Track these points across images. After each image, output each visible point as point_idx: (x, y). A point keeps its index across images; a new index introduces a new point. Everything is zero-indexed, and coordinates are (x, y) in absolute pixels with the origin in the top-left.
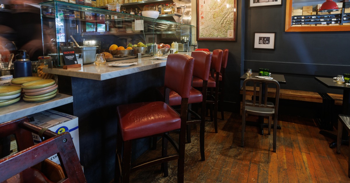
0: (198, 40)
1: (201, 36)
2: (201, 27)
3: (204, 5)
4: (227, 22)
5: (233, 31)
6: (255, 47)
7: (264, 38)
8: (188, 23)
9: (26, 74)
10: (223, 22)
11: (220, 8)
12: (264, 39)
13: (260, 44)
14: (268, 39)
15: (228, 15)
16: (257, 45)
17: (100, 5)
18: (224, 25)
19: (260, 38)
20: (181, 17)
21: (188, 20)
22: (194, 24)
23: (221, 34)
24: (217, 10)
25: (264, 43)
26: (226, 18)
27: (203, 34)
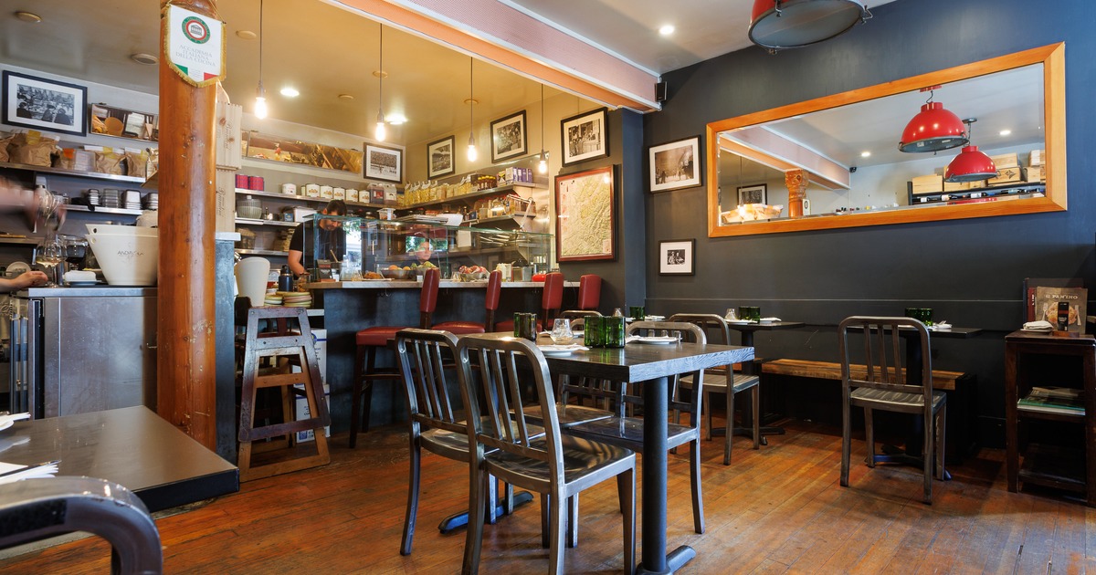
0: (559, 260)
1: (564, 254)
2: (563, 237)
3: (567, 194)
4: (602, 225)
5: (610, 240)
6: (662, 272)
7: (676, 251)
8: (545, 230)
9: (288, 288)
10: (596, 224)
11: (592, 198)
12: (675, 255)
13: (669, 264)
14: (682, 253)
15: (603, 211)
16: (666, 268)
17: (409, 202)
18: (596, 230)
19: (670, 253)
20: (535, 219)
21: (545, 224)
22: (552, 231)
23: (593, 248)
24: (587, 202)
25: (676, 263)
26: (600, 216)
27: (568, 250)
